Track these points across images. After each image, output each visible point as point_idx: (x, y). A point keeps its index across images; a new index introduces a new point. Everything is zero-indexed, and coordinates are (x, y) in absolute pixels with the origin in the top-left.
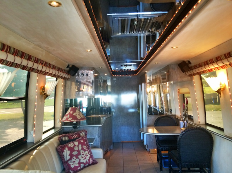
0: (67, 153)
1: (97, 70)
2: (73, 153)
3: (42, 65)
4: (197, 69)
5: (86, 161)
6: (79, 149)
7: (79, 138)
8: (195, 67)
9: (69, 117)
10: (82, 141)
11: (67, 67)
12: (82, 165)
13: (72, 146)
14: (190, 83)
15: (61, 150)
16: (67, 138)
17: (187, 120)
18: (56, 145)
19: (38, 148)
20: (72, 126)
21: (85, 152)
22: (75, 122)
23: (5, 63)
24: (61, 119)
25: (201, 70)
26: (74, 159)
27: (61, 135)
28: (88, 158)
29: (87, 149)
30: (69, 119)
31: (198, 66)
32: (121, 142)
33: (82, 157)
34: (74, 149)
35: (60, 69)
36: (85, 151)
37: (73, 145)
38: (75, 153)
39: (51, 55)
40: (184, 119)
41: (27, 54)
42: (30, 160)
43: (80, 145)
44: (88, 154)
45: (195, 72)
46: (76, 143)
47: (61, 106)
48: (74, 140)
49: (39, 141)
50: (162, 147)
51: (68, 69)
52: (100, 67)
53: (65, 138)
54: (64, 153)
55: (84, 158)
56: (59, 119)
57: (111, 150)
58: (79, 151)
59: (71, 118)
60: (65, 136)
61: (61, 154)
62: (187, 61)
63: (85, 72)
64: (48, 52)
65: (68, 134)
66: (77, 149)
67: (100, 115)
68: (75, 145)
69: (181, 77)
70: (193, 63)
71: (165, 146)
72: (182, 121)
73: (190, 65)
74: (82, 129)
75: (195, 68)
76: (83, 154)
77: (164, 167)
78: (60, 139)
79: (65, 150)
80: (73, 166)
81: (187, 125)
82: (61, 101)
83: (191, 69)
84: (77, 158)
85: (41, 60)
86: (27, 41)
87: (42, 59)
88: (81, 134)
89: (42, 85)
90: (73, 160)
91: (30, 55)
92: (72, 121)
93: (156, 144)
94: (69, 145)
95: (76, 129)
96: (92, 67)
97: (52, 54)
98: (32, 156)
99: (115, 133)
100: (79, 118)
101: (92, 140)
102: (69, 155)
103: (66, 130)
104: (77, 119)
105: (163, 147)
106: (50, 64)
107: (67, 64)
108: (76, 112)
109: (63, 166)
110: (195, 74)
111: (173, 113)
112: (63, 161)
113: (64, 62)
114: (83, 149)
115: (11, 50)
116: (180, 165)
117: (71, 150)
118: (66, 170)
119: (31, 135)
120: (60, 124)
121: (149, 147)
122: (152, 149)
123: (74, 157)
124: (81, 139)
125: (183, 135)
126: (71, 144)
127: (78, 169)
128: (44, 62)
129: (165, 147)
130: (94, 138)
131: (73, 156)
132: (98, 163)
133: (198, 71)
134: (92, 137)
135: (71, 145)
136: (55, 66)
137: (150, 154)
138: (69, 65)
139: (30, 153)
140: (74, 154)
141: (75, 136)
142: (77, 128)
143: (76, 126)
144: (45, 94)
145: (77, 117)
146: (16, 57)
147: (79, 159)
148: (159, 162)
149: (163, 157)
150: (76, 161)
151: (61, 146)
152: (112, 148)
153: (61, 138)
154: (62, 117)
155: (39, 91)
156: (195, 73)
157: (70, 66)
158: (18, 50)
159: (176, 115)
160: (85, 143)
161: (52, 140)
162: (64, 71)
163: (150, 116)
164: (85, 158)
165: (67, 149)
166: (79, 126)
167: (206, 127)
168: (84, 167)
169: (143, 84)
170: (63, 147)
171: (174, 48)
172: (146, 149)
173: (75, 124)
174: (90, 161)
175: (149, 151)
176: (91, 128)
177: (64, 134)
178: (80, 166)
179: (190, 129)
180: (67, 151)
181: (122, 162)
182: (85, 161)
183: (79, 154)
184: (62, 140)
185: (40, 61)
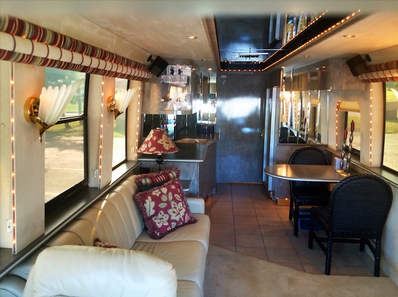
0: (150, 205)
1: (196, 63)
2: (160, 205)
3: (111, 61)
4: (382, 72)
5: (180, 219)
6: (168, 199)
7: (169, 182)
8: (379, 68)
9: (152, 147)
10: (173, 187)
11: (148, 60)
12: (174, 225)
13: (158, 195)
14: (364, 95)
15: (141, 199)
16: (148, 181)
17: (349, 157)
18: (132, 192)
19: (107, 197)
20: (155, 160)
21: (177, 204)
22: (160, 154)
23: (56, 65)
24: (137, 148)
25: (389, 76)
26: (162, 214)
27: (139, 176)
28: (182, 213)
29: (181, 200)
30: (151, 150)
31: (383, 67)
32: (229, 183)
33: (174, 212)
34: (161, 199)
35: (138, 65)
36: (178, 202)
37: (160, 193)
38: (162, 205)
39: (125, 42)
40: (343, 154)
41: (90, 45)
42: (98, 218)
43: (170, 193)
44: (182, 208)
45: (377, 77)
46: (164, 190)
47: (138, 126)
48: (160, 185)
49: (108, 186)
50: (300, 199)
51: (150, 63)
52: (203, 60)
53: (146, 181)
54: (145, 205)
55: (177, 213)
56: (134, 148)
57: (212, 195)
58: (168, 202)
59: (154, 148)
60: (145, 177)
61: (141, 206)
62: (363, 55)
63: (177, 67)
64: (121, 37)
65: (149, 174)
66: (166, 200)
67: (197, 140)
68: (162, 194)
69: (348, 83)
70: (375, 61)
71: (306, 197)
72: (339, 157)
73: (368, 63)
74: (171, 164)
75: (377, 71)
76: (175, 208)
77: (301, 230)
78: (138, 182)
79: (147, 201)
80: (159, 226)
81: (348, 166)
82: (136, 118)
83: (369, 70)
84: (166, 213)
85: (110, 53)
86: (90, 22)
87: (111, 51)
88: (171, 175)
89: (109, 94)
90: (160, 216)
91: (95, 47)
92: (156, 152)
93: (291, 192)
94: (154, 193)
95: (161, 165)
96: (190, 60)
97: (126, 40)
98: (100, 211)
99: (220, 168)
100: (167, 149)
101: (187, 184)
102: (153, 209)
103: (145, 165)
104: (164, 150)
105: (302, 199)
106: (123, 58)
107: (149, 55)
108: (162, 138)
109: (143, 224)
110: (374, 80)
111: (324, 141)
112: (144, 217)
113: (144, 51)
114: (174, 199)
115: (67, 42)
116: (331, 233)
117: (157, 200)
118: (149, 230)
119: (95, 176)
120: (136, 155)
121: (276, 195)
122: (280, 198)
123: (162, 212)
124: (172, 184)
125: (341, 186)
126: (157, 191)
127: (168, 229)
128: (115, 56)
129: (305, 199)
130: (190, 181)
131: (160, 210)
132: (198, 221)
133: (382, 76)
134: (187, 177)
135: (156, 193)
136: (131, 61)
137: (276, 206)
138: (151, 56)
139: (97, 206)
140: (162, 207)
141: (161, 177)
142: (163, 163)
143: (162, 159)
144: (116, 110)
145: (164, 146)
146: (73, 53)
147: (169, 215)
148: (293, 220)
149: (301, 214)
150: (164, 218)
151: (140, 193)
152: (215, 193)
153: (140, 179)
154: (140, 145)
155: (106, 105)
156: (376, 79)
157: (154, 58)
158: (76, 40)
159: (328, 145)
160: (178, 190)
161: (125, 183)
162: (142, 67)
163: (283, 145)
164: (179, 214)
165: (150, 198)
166: (166, 160)
167: (381, 172)
168: (177, 227)
169: (275, 89)
170: (144, 196)
171: (349, 36)
172: (271, 197)
173: (159, 157)
174: (186, 218)
175: (276, 201)
176: (185, 165)
177: (144, 175)
178: (170, 225)
179: (355, 177)
180: (151, 203)
181: (232, 217)
182: (177, 219)
183: (169, 207)
184: (141, 183)
185: (108, 56)
